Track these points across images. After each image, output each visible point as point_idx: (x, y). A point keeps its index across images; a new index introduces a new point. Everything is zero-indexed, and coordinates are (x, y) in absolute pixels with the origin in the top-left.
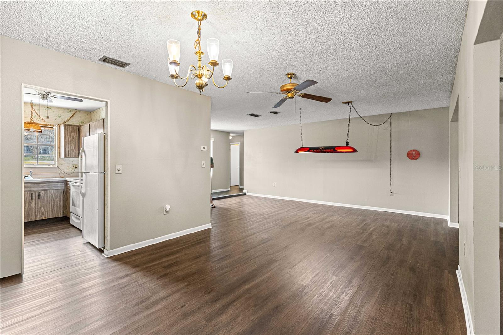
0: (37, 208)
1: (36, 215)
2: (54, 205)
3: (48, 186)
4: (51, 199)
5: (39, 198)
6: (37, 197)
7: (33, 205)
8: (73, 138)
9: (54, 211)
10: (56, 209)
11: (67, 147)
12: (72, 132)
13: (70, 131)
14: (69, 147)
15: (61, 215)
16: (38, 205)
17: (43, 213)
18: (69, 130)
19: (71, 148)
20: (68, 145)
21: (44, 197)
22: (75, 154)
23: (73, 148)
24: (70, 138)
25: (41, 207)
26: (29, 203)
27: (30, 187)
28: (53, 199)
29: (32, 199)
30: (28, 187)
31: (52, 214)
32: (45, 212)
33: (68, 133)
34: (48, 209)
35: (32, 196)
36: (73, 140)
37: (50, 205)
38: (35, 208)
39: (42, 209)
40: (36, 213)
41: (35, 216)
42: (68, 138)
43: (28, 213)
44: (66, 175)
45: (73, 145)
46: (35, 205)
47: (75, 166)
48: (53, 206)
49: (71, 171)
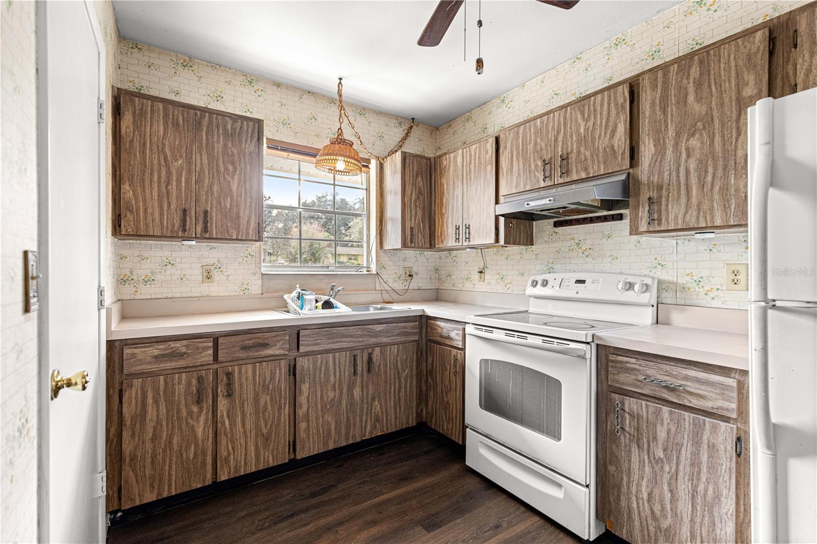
0: (365, 400)
1: (364, 425)
2: (399, 391)
3: (388, 332)
4: (394, 372)
5: (369, 371)
6: (365, 369)
7: (357, 392)
8: (420, 193)
9: (400, 409)
10: (403, 405)
11: (408, 217)
12: (417, 174)
13: (415, 173)
14: (413, 218)
15: (412, 422)
16: (367, 394)
17: (378, 415)
18: (413, 168)
19: (415, 220)
20: (411, 211)
21: (379, 366)
22: (424, 238)
23: (419, 220)
24: (414, 191)
25: (373, 399)
26: (349, 387)
27: (352, 336)
28: (398, 373)
29: (355, 373)
30: (347, 336)
31: (396, 418)
32: (382, 413)
33: (411, 178)
34: (388, 402)
35: (355, 365)
36: (421, 198)
37: (393, 391)
38: (362, 401)
39: (377, 403)
40: (364, 418)
41: (362, 426)
42: (410, 192)
43: (348, 418)
44: (395, 297)
45: (420, 213)
46: (361, 393)
47: (408, 273)
48: (397, 394)
49: (401, 285)
